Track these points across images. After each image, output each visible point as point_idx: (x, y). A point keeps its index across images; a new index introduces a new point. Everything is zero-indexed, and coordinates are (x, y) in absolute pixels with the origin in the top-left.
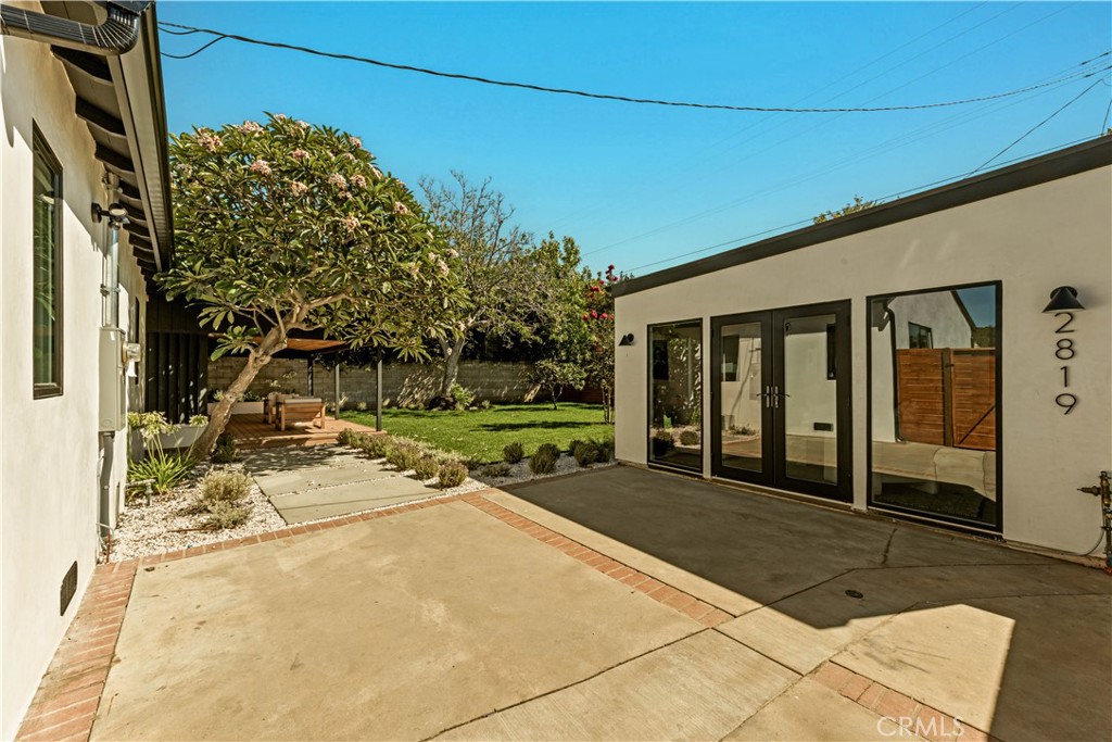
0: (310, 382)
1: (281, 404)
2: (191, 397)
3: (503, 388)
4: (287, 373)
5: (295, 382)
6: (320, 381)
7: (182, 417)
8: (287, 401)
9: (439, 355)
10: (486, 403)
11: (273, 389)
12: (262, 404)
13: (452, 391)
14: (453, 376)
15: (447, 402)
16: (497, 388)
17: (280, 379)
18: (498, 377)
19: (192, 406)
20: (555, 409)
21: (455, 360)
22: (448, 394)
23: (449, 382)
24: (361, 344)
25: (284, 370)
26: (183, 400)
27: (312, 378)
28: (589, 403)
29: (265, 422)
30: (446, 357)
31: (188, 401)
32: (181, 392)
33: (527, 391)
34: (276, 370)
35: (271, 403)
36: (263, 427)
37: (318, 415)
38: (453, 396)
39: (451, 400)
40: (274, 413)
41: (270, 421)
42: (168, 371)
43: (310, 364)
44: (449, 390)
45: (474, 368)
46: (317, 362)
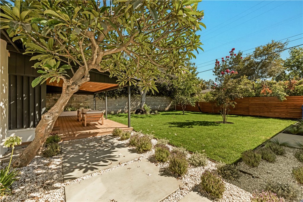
0: (94, 103)
1: (84, 114)
2: (37, 112)
3: (158, 106)
4: (86, 100)
5: (89, 104)
6: (98, 103)
7: (32, 123)
8: (87, 113)
9: (138, 94)
10: (156, 112)
11: (81, 106)
12: (76, 112)
13: (144, 107)
14: (144, 101)
15: (142, 111)
16: (157, 106)
17: (84, 102)
18: (157, 102)
19: (38, 117)
20: (184, 114)
21: (145, 95)
22: (143, 108)
23: (143, 103)
24: (123, 85)
25: (85, 99)
26: (32, 114)
27: (95, 102)
28: (192, 111)
29: (78, 120)
30: (141, 95)
31: (35, 114)
32: (31, 110)
33: (166, 107)
34: (82, 99)
35: (80, 113)
36: (77, 123)
37: (101, 119)
38: (144, 109)
39: (144, 110)
40: (82, 117)
41: (80, 120)
42: (23, 98)
43: (94, 97)
44: (143, 106)
45: (149, 99)
46: (96, 96)
